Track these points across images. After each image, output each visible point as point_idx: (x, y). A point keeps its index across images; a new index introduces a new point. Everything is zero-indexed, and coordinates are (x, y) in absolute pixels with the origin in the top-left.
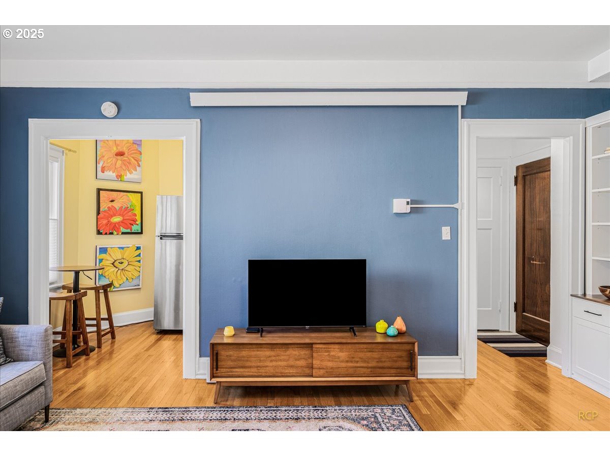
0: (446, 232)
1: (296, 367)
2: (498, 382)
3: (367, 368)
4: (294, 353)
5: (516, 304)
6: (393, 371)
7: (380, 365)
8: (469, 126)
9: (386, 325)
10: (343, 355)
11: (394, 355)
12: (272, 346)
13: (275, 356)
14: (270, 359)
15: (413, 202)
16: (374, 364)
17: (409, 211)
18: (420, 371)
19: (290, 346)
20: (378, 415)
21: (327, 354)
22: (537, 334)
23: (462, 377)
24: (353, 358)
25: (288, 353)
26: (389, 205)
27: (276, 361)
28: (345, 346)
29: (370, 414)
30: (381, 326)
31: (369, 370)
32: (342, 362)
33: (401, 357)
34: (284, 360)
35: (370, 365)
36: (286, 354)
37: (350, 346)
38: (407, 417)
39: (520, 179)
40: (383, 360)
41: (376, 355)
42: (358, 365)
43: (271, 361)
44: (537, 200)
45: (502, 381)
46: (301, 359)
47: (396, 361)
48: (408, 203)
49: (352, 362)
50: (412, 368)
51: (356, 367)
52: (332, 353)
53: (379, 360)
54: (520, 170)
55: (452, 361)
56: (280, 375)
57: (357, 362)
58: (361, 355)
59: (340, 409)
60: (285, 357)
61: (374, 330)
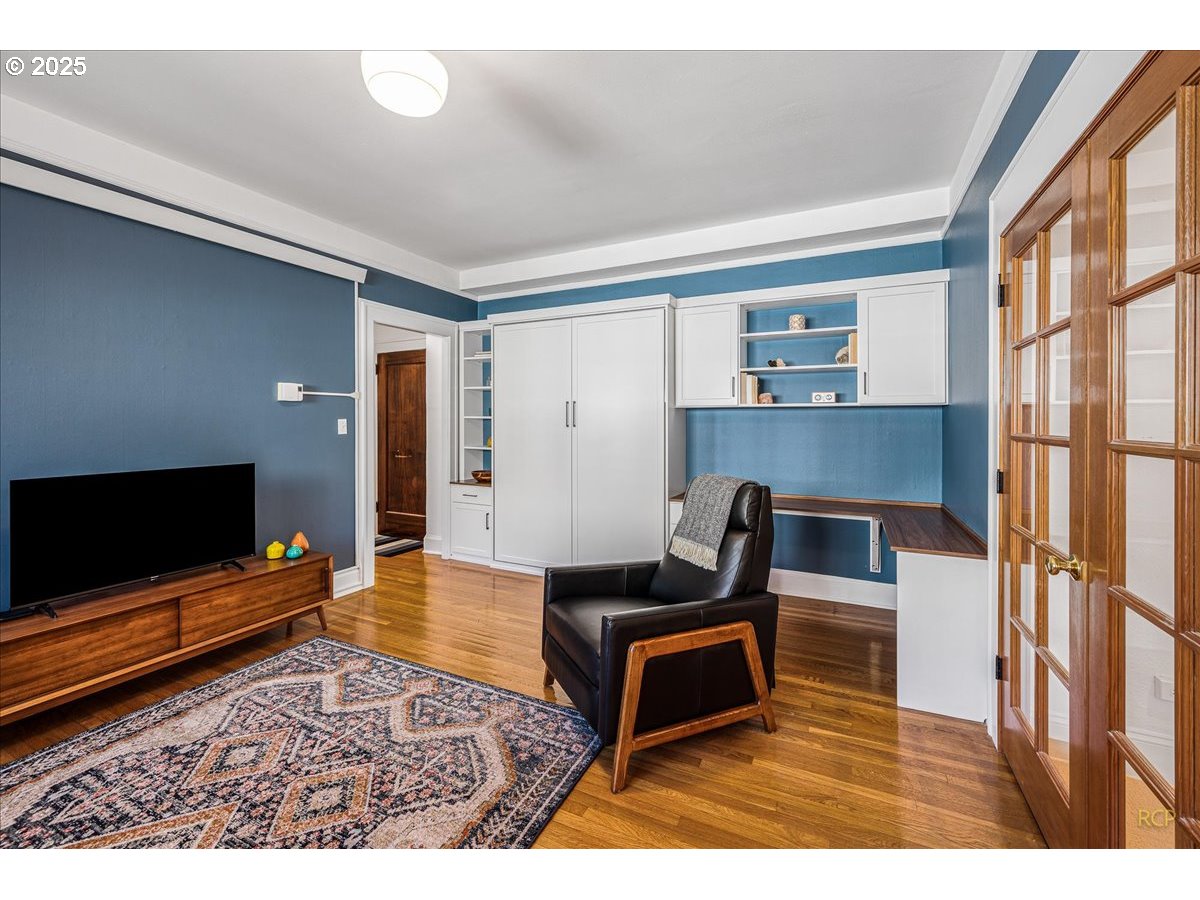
0: (342, 427)
1: (147, 643)
2: (396, 581)
3: (269, 606)
4: (142, 622)
5: (378, 504)
6: (303, 600)
7: (287, 597)
8: (366, 307)
9: (282, 547)
10: (232, 600)
11: (303, 579)
12: (93, 625)
13: (99, 640)
14: (89, 647)
15: (306, 388)
16: (278, 599)
17: (301, 399)
18: (336, 589)
19: (132, 614)
20: (297, 657)
21: (206, 605)
22: (402, 530)
23: (360, 588)
24: (248, 599)
25: (131, 625)
26: (272, 391)
27: (103, 647)
28: (235, 587)
29: (286, 660)
30: (275, 550)
31: (272, 609)
32: (233, 609)
33: (312, 579)
34: (121, 641)
35: (272, 602)
36: (126, 628)
37: (243, 585)
38: (333, 643)
39: (382, 367)
40: (291, 589)
41: (281, 586)
42: (257, 606)
43: (91, 651)
44: (403, 392)
45: (400, 580)
46: (157, 627)
47: (307, 586)
48: (300, 389)
49: (246, 605)
50: (326, 589)
51: (252, 611)
52: (215, 603)
53: (286, 591)
54: (383, 360)
55: (343, 575)
56: (111, 667)
57: (255, 603)
58: (260, 592)
59: (238, 675)
60: (123, 635)
61: (265, 558)
